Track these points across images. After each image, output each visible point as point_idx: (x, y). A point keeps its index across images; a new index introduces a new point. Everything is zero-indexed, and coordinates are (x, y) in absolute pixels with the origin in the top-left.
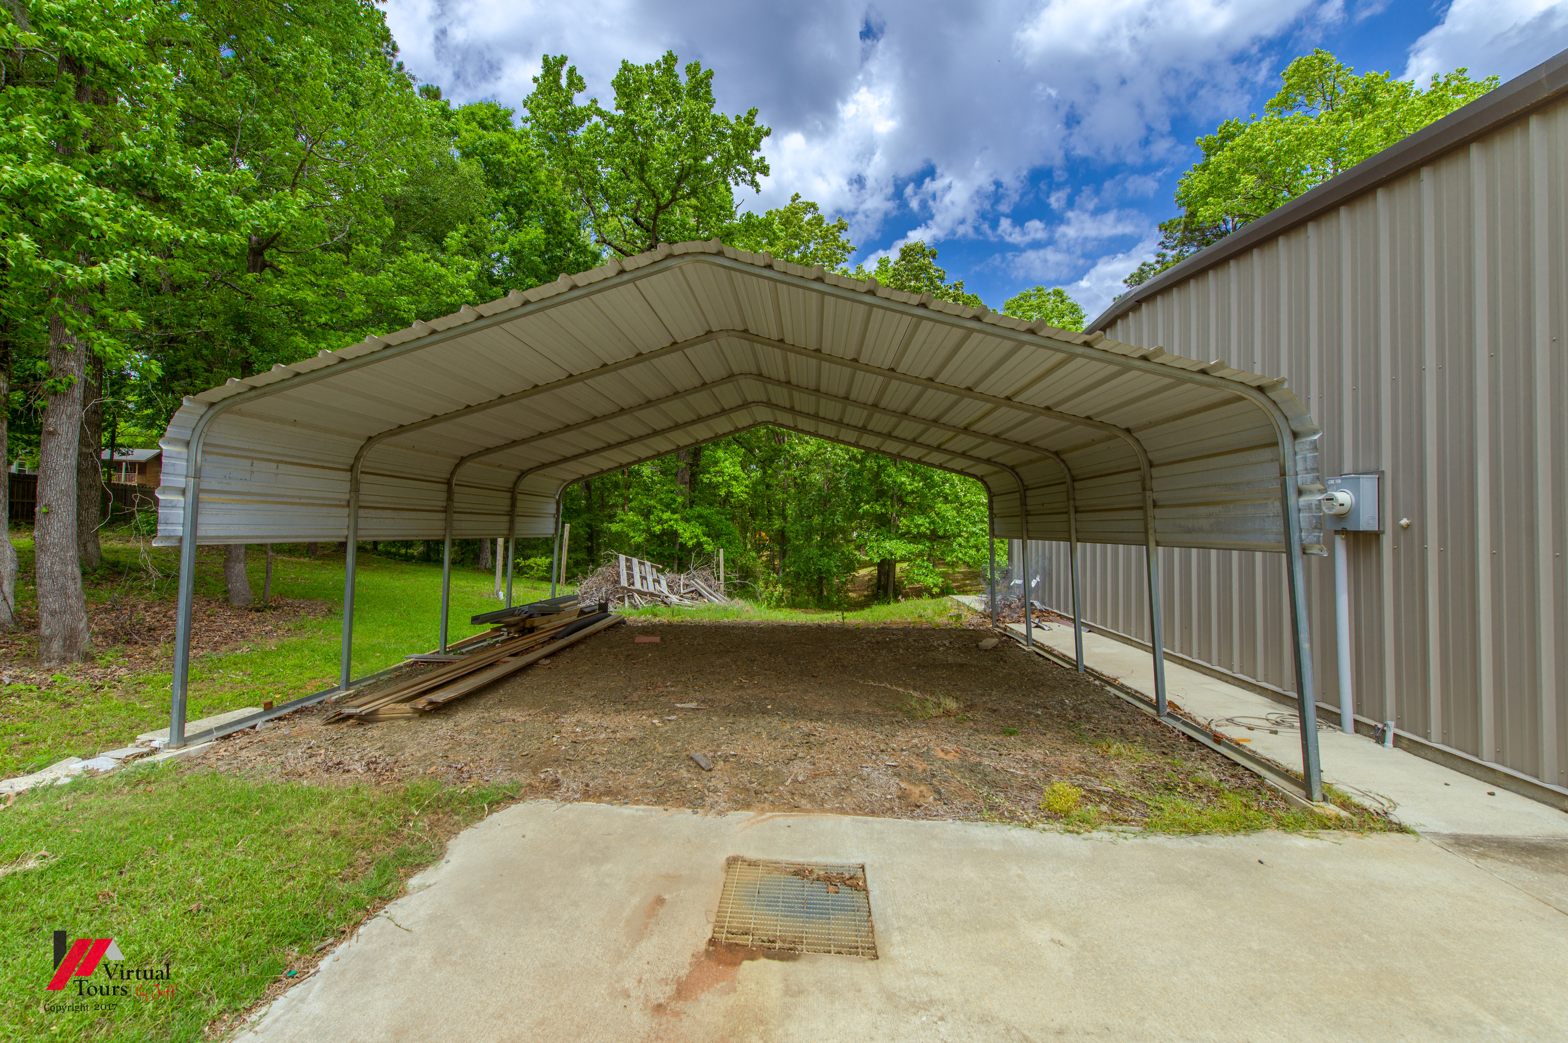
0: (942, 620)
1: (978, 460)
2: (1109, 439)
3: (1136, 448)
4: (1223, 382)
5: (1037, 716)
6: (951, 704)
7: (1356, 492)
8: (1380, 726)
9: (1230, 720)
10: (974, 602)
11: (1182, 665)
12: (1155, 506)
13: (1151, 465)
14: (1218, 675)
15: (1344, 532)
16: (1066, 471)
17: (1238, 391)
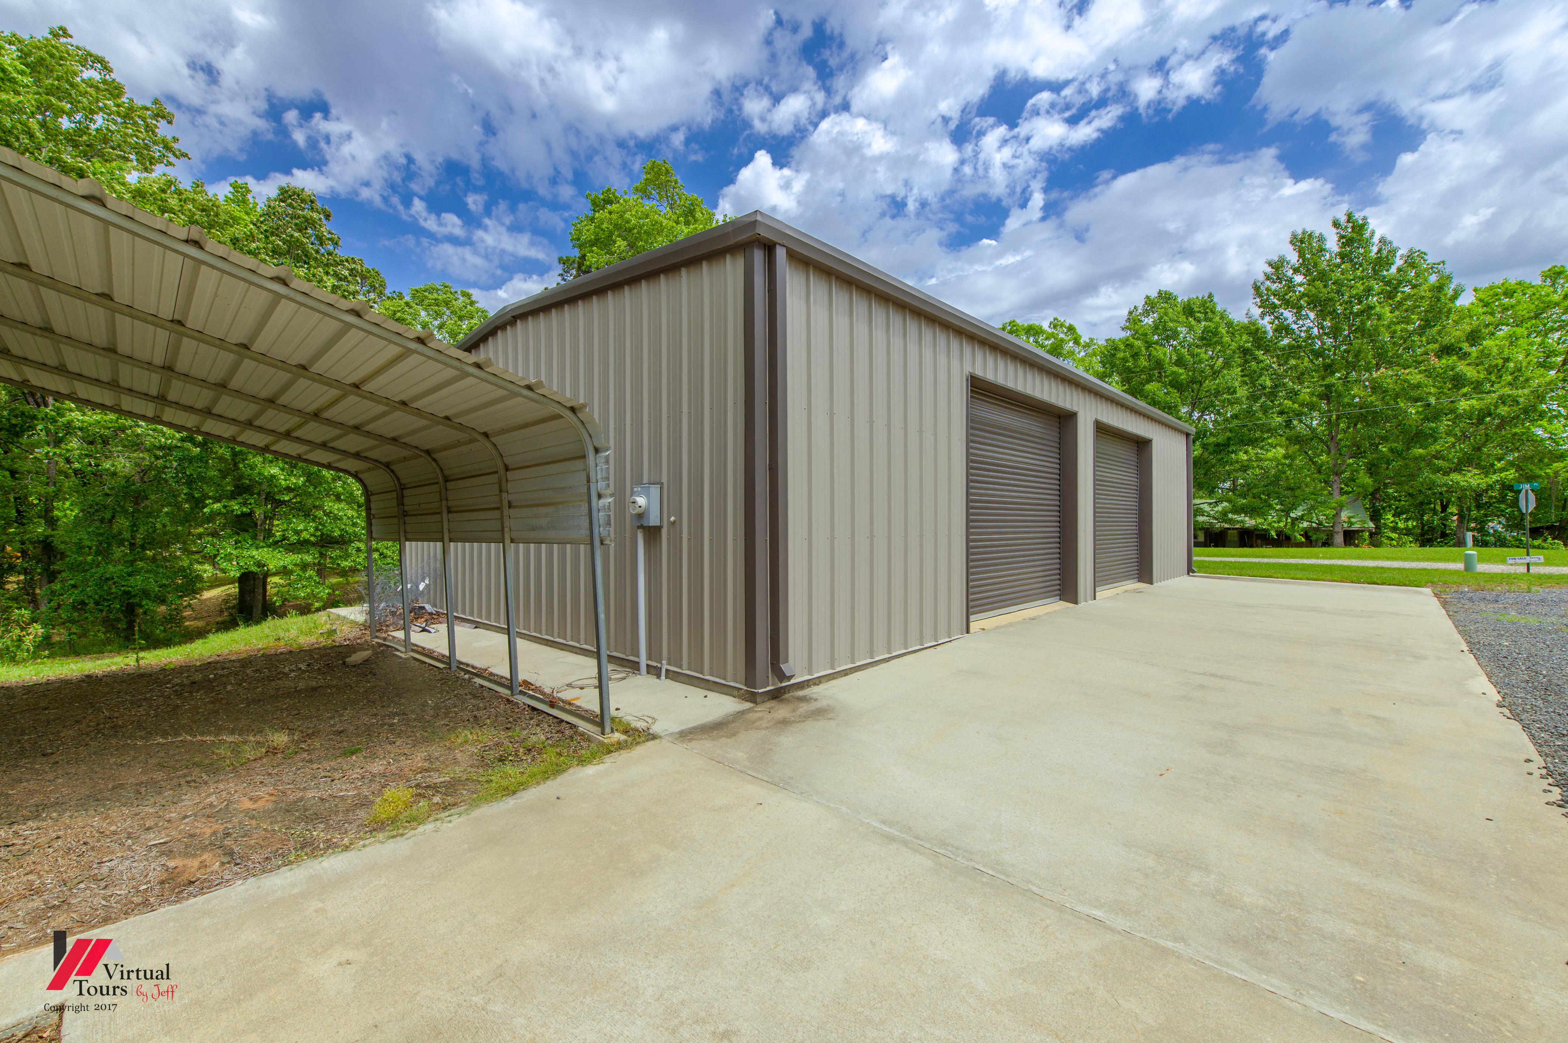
0: (305, 641)
1: (344, 453)
2: (471, 441)
3: (494, 451)
4: (545, 400)
5: (392, 725)
6: (281, 739)
7: (648, 497)
8: (659, 665)
9: (570, 685)
10: (356, 614)
11: (547, 645)
12: (510, 507)
13: (507, 469)
14: (571, 649)
15: (641, 527)
16: (438, 470)
17: (558, 410)
